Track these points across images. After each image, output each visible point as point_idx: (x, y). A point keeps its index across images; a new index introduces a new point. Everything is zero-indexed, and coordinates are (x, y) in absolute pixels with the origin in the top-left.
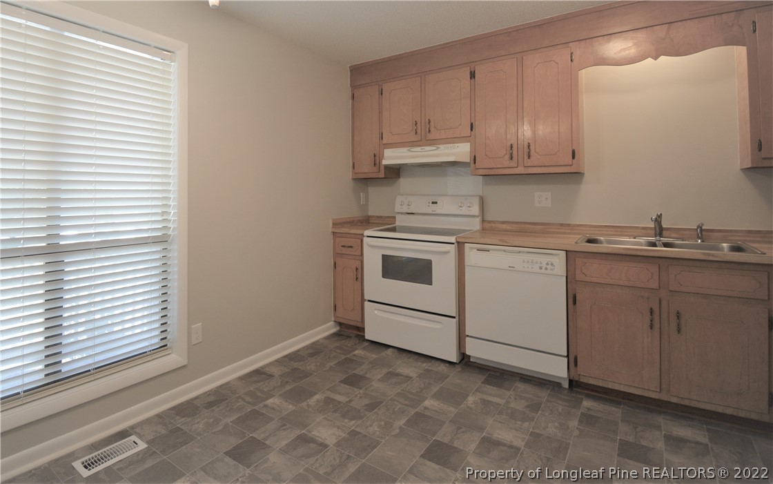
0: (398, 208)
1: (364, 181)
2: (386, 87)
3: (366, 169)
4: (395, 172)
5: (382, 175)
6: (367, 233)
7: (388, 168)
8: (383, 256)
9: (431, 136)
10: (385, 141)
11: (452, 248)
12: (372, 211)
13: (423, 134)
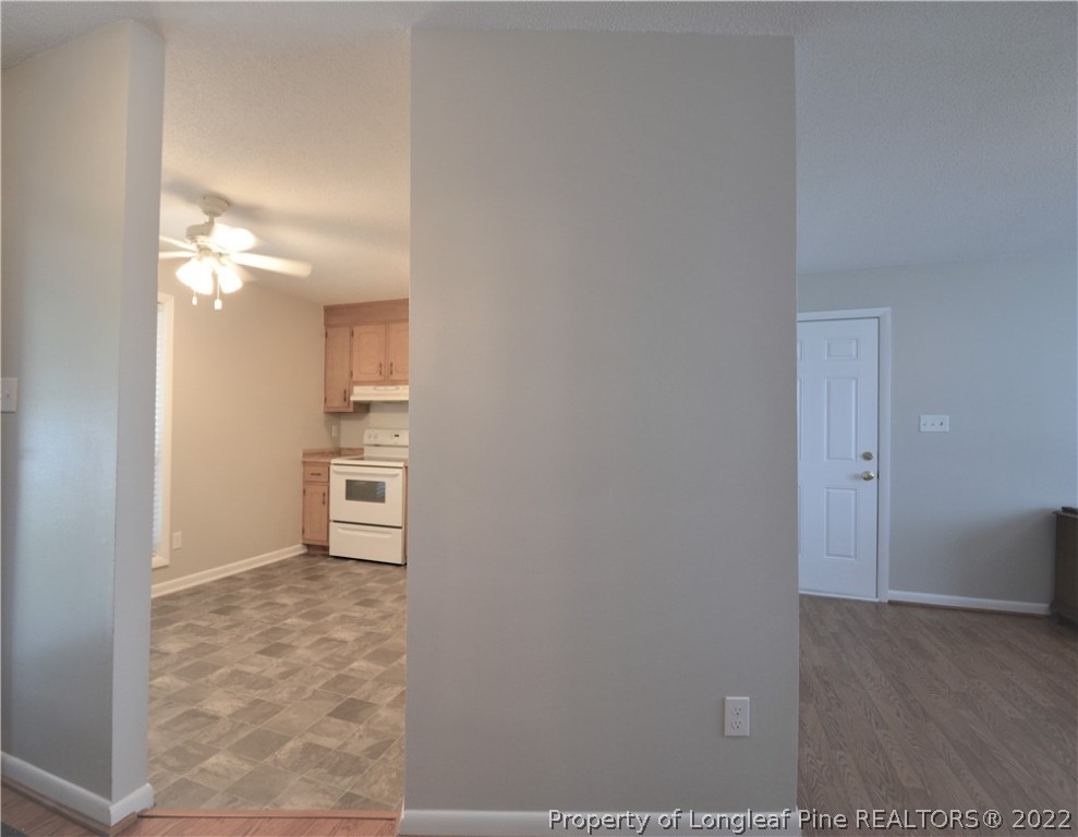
0: (366, 440)
1: (335, 415)
2: (357, 330)
3: (337, 404)
4: (364, 408)
5: (351, 410)
6: (333, 461)
7: (356, 403)
8: (348, 481)
9: (393, 377)
10: (354, 379)
11: (400, 472)
12: (343, 444)
13: (388, 376)
